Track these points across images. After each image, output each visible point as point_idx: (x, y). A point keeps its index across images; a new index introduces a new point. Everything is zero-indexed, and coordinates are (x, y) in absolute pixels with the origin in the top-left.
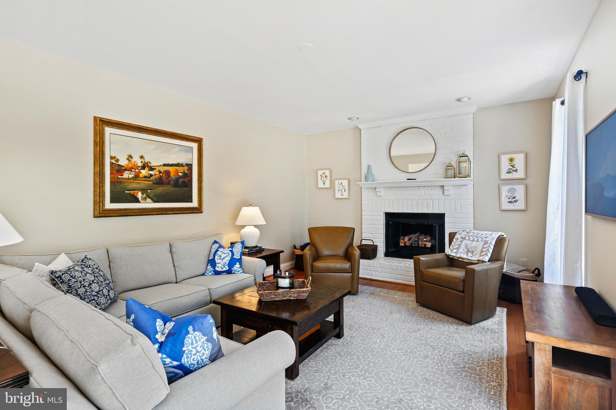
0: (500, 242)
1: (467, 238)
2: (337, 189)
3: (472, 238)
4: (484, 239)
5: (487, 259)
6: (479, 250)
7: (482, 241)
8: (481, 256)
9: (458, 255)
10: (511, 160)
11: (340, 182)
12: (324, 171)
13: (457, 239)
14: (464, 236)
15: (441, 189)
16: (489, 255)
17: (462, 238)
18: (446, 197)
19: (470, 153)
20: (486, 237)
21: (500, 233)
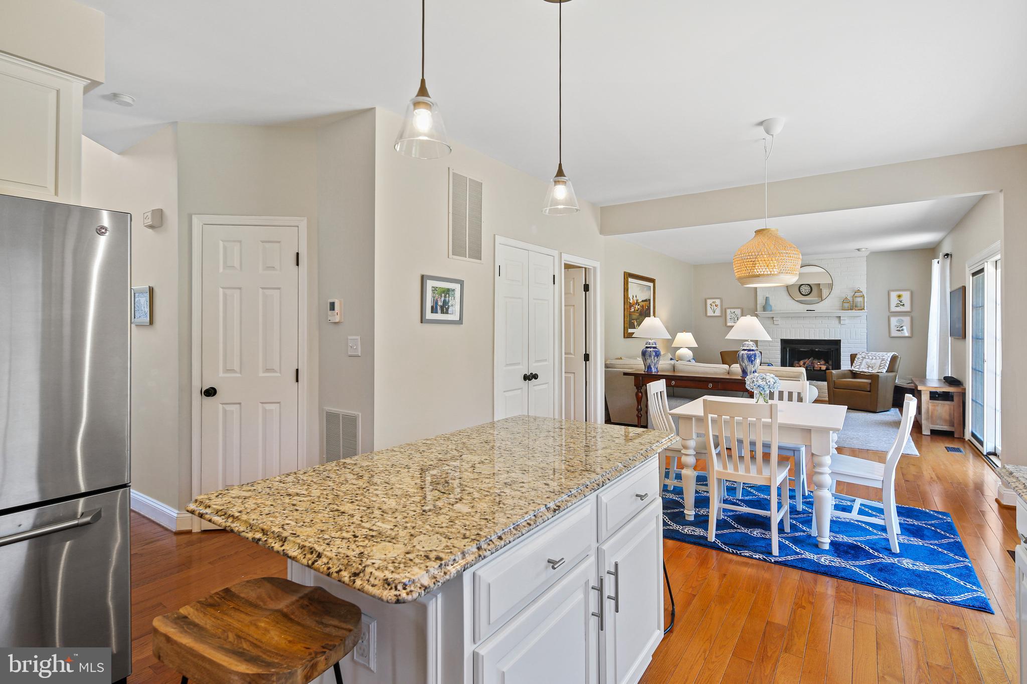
0: (894, 359)
1: (867, 357)
2: (728, 317)
3: (871, 358)
4: (881, 357)
5: (884, 371)
6: (878, 365)
7: (880, 358)
8: (879, 369)
9: (861, 370)
10: (899, 296)
11: (733, 310)
12: (714, 300)
13: (859, 358)
14: (864, 356)
15: (838, 319)
16: (886, 369)
17: (862, 357)
18: (842, 326)
19: (864, 289)
20: (884, 356)
21: (893, 353)
